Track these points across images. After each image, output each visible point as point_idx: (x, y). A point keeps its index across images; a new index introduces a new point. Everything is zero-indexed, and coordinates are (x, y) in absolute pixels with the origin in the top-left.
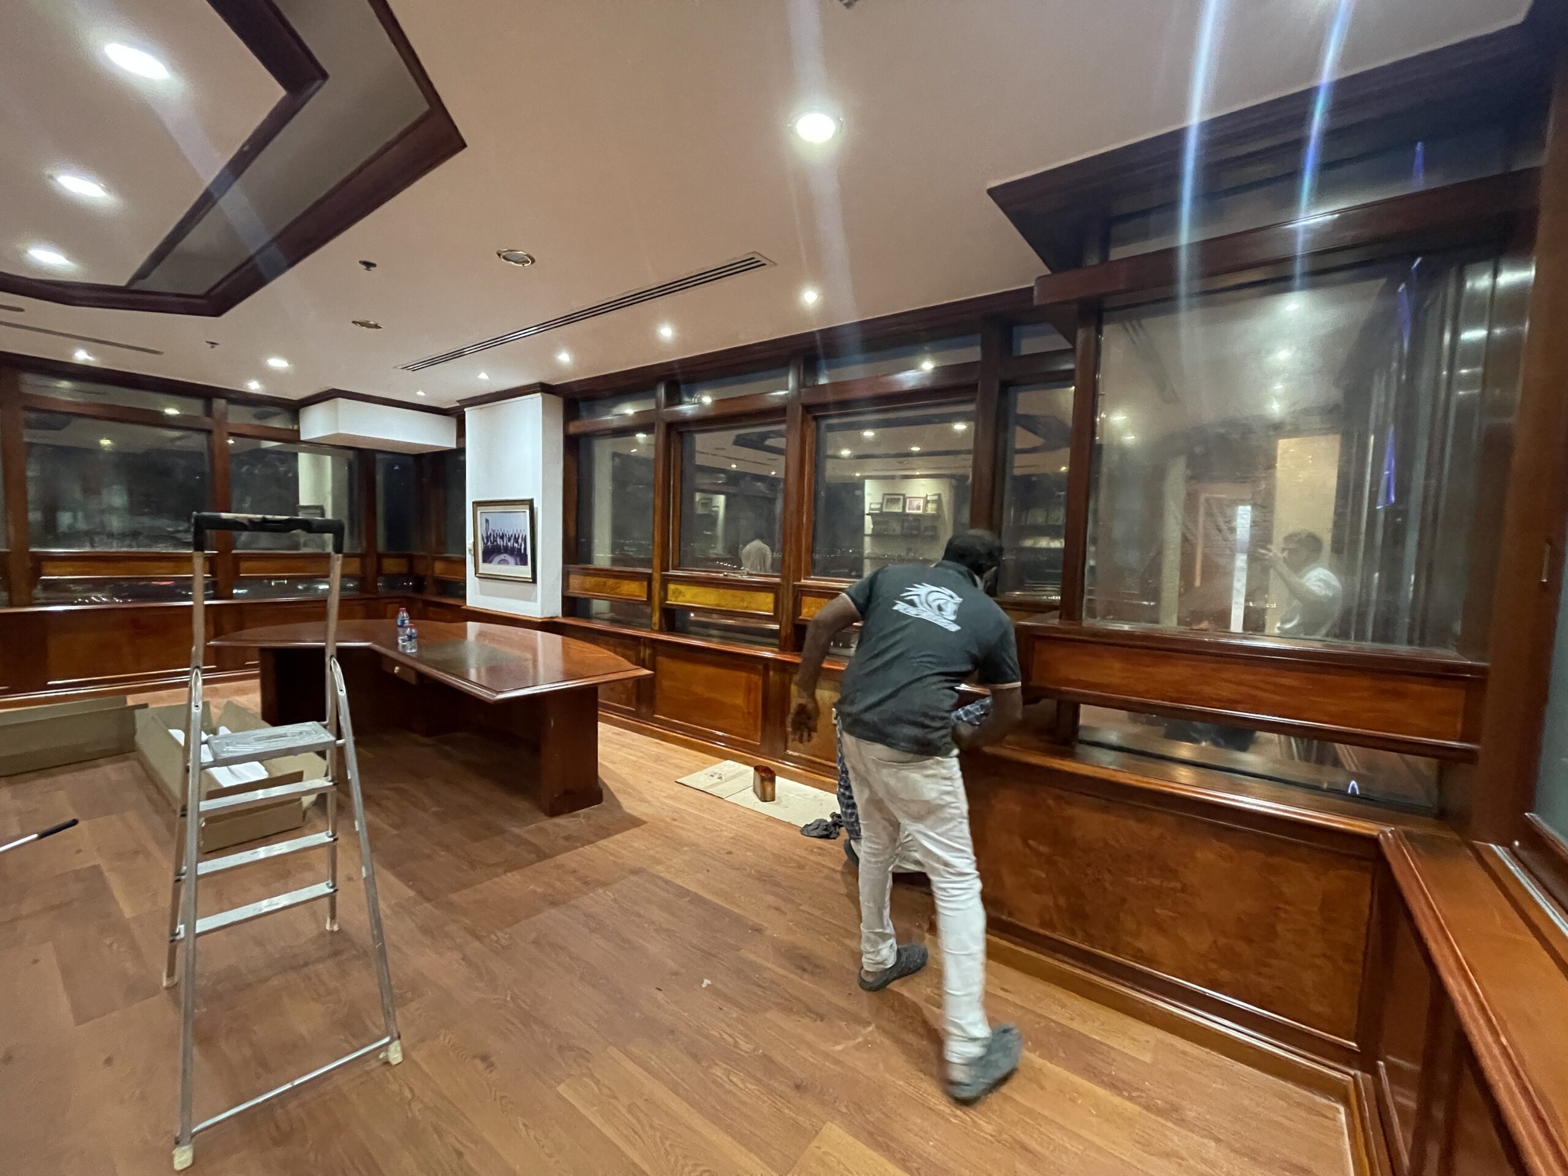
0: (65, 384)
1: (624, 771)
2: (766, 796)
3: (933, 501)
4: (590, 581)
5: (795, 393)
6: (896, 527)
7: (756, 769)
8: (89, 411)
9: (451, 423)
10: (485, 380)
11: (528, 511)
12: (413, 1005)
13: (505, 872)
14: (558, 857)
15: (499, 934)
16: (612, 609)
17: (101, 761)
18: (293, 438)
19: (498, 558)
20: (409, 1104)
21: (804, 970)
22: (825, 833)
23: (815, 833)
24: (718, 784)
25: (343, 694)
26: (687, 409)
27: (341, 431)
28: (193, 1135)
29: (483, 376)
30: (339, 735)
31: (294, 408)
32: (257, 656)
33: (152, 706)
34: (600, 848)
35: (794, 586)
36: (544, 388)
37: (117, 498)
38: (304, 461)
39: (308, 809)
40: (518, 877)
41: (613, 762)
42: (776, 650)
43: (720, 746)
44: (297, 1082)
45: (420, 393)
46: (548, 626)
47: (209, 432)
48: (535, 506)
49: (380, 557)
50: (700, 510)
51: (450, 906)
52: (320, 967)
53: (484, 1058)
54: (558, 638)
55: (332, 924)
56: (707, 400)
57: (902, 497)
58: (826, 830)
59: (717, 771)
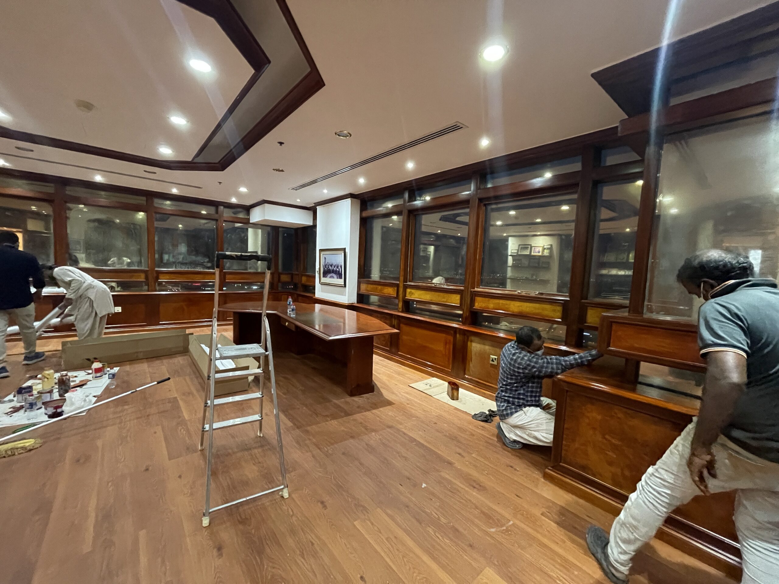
0: (168, 202)
1: (384, 378)
2: (454, 397)
3: (548, 249)
4: (370, 287)
5: (474, 193)
6: (525, 262)
7: (449, 383)
8: (175, 213)
9: (311, 213)
10: (326, 193)
11: (343, 254)
12: (293, 474)
13: (331, 420)
14: (355, 415)
15: (328, 448)
16: (379, 301)
17: (177, 355)
18: (247, 222)
19: (329, 275)
20: (292, 517)
21: (474, 487)
22: (485, 419)
23: (479, 419)
24: (429, 389)
25: (268, 332)
26: (418, 203)
27: (267, 218)
28: (210, 513)
29: (325, 191)
30: (266, 350)
31: (248, 209)
32: (232, 315)
33: (194, 334)
34: (373, 413)
35: (471, 291)
36: (352, 196)
37: (183, 248)
38: (250, 231)
39: (250, 382)
40: (336, 423)
41: (379, 374)
42: (461, 324)
43: (429, 370)
44: (248, 498)
45: (298, 200)
46: (350, 307)
47: (217, 220)
48: (346, 251)
49: (279, 274)
50: (422, 254)
51: (307, 432)
52: (256, 451)
53: (322, 503)
54: (355, 313)
55: (260, 433)
56: (428, 198)
57: (529, 246)
58: (486, 417)
59: (429, 382)
